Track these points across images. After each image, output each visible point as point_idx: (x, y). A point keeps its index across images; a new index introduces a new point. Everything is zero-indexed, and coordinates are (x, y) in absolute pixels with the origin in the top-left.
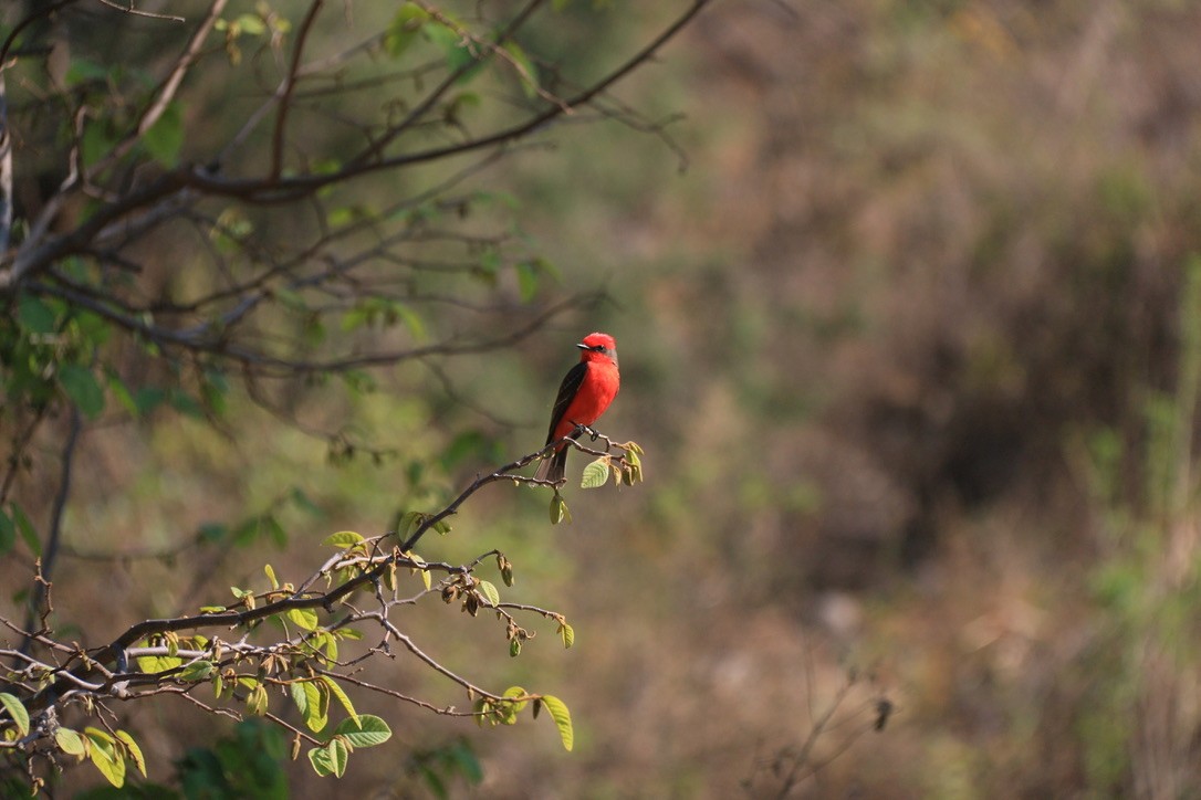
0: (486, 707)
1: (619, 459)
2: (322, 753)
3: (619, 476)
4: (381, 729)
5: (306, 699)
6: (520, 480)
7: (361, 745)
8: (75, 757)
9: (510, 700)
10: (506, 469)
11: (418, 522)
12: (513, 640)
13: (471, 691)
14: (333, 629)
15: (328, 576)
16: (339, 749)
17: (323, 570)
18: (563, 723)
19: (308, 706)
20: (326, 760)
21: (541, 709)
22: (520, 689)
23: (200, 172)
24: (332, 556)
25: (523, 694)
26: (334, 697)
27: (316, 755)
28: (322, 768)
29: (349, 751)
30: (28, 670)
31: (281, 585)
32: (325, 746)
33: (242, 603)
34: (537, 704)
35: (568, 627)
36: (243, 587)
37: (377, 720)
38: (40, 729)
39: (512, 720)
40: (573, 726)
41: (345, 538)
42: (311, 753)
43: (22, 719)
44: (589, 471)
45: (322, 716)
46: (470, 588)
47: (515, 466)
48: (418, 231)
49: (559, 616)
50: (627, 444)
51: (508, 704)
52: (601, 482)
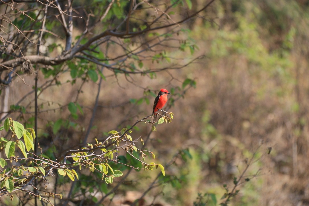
0: (146, 167)
1: (167, 117)
2: (108, 179)
3: (166, 121)
4: (121, 173)
5: (102, 168)
6: (146, 122)
7: (116, 177)
8: (63, 175)
9: (151, 165)
10: (143, 119)
11: (125, 131)
12: (143, 157)
13: (143, 163)
14: (112, 150)
15: (107, 141)
16: (111, 178)
17: (106, 140)
18: (163, 170)
19: (103, 170)
20: (109, 180)
21: (158, 167)
23: (112, 32)
24: (108, 137)
25: (154, 164)
26: (109, 168)
27: (107, 179)
28: (108, 182)
29: (113, 178)
30: (41, 164)
31: (99, 143)
32: (109, 177)
33: (90, 147)
35: (154, 154)
36: (90, 143)
37: (119, 171)
38: (48, 174)
39: (152, 169)
40: (165, 171)
41: (113, 132)
42: (105, 179)
43: (44, 172)
44: (160, 120)
45: (106, 171)
46: (131, 147)
47: (145, 118)
49: (152, 152)
50: (170, 113)
51: (151, 166)
52: (162, 122)
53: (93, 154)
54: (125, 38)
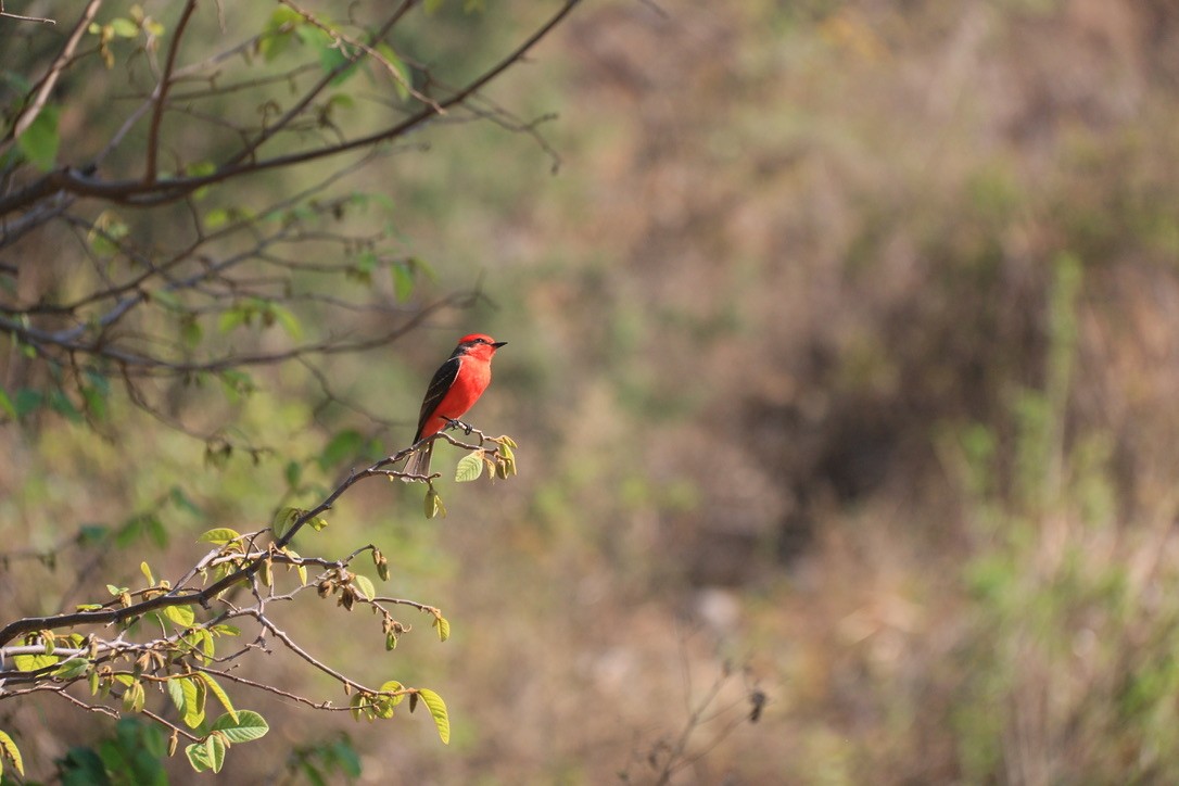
0: (363, 701)
1: (493, 453)
2: (200, 749)
3: (493, 470)
4: (258, 724)
5: (183, 696)
6: (395, 475)
7: (238, 740)
9: (387, 695)
10: (381, 464)
11: (293, 518)
12: (389, 634)
13: (348, 685)
14: (210, 625)
15: (204, 572)
16: (216, 745)
17: (199, 566)
18: (439, 716)
19: (185, 702)
20: (204, 755)
21: (418, 703)
22: (398, 683)
23: (75, 174)
24: (208, 553)
25: (399, 688)
26: (212, 693)
27: (194, 751)
28: (200, 764)
29: (226, 747)
31: (158, 582)
32: (203, 742)
33: (118, 600)
34: (414, 698)
35: (444, 620)
36: (120, 586)
37: (254, 716)
39: (389, 714)
40: (449, 718)
41: (221, 535)
42: (188, 749)
44: (463, 465)
45: (199, 712)
46: (345, 582)
47: (389, 461)
48: (294, 232)
49: (434, 609)
50: (501, 438)
51: (385, 698)
52: (475, 476)
53: (119, 641)
54: (138, 204)
